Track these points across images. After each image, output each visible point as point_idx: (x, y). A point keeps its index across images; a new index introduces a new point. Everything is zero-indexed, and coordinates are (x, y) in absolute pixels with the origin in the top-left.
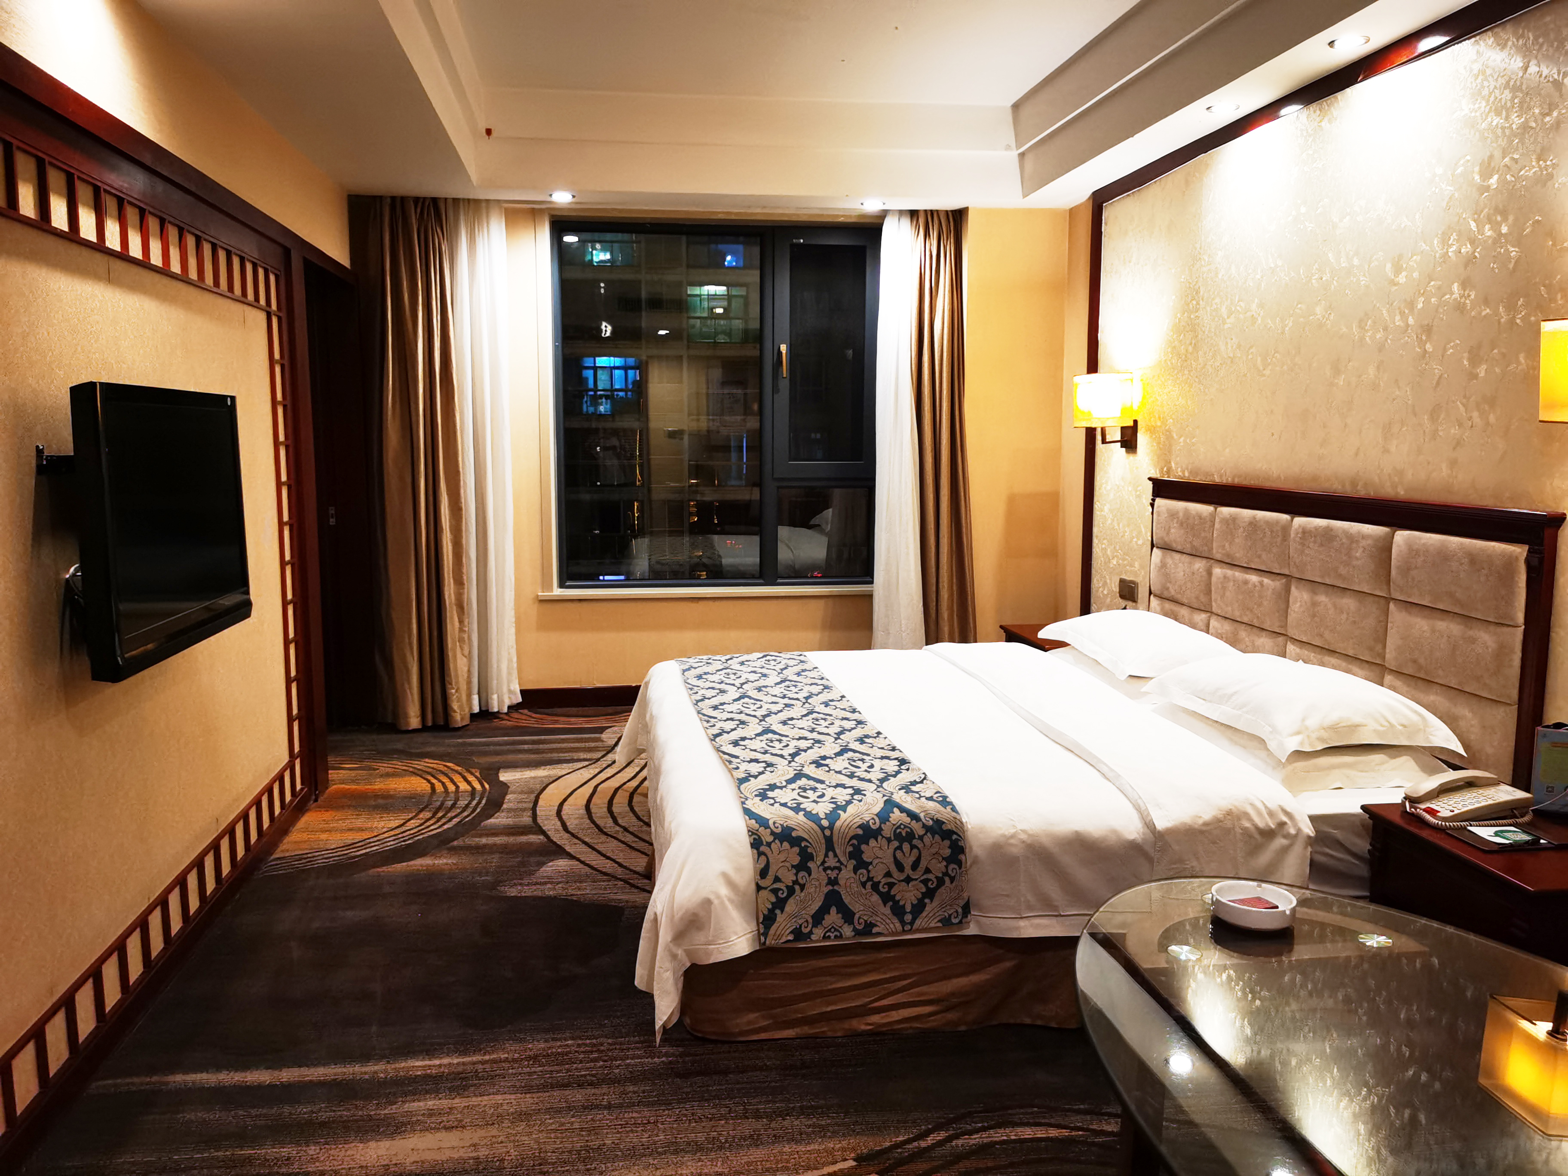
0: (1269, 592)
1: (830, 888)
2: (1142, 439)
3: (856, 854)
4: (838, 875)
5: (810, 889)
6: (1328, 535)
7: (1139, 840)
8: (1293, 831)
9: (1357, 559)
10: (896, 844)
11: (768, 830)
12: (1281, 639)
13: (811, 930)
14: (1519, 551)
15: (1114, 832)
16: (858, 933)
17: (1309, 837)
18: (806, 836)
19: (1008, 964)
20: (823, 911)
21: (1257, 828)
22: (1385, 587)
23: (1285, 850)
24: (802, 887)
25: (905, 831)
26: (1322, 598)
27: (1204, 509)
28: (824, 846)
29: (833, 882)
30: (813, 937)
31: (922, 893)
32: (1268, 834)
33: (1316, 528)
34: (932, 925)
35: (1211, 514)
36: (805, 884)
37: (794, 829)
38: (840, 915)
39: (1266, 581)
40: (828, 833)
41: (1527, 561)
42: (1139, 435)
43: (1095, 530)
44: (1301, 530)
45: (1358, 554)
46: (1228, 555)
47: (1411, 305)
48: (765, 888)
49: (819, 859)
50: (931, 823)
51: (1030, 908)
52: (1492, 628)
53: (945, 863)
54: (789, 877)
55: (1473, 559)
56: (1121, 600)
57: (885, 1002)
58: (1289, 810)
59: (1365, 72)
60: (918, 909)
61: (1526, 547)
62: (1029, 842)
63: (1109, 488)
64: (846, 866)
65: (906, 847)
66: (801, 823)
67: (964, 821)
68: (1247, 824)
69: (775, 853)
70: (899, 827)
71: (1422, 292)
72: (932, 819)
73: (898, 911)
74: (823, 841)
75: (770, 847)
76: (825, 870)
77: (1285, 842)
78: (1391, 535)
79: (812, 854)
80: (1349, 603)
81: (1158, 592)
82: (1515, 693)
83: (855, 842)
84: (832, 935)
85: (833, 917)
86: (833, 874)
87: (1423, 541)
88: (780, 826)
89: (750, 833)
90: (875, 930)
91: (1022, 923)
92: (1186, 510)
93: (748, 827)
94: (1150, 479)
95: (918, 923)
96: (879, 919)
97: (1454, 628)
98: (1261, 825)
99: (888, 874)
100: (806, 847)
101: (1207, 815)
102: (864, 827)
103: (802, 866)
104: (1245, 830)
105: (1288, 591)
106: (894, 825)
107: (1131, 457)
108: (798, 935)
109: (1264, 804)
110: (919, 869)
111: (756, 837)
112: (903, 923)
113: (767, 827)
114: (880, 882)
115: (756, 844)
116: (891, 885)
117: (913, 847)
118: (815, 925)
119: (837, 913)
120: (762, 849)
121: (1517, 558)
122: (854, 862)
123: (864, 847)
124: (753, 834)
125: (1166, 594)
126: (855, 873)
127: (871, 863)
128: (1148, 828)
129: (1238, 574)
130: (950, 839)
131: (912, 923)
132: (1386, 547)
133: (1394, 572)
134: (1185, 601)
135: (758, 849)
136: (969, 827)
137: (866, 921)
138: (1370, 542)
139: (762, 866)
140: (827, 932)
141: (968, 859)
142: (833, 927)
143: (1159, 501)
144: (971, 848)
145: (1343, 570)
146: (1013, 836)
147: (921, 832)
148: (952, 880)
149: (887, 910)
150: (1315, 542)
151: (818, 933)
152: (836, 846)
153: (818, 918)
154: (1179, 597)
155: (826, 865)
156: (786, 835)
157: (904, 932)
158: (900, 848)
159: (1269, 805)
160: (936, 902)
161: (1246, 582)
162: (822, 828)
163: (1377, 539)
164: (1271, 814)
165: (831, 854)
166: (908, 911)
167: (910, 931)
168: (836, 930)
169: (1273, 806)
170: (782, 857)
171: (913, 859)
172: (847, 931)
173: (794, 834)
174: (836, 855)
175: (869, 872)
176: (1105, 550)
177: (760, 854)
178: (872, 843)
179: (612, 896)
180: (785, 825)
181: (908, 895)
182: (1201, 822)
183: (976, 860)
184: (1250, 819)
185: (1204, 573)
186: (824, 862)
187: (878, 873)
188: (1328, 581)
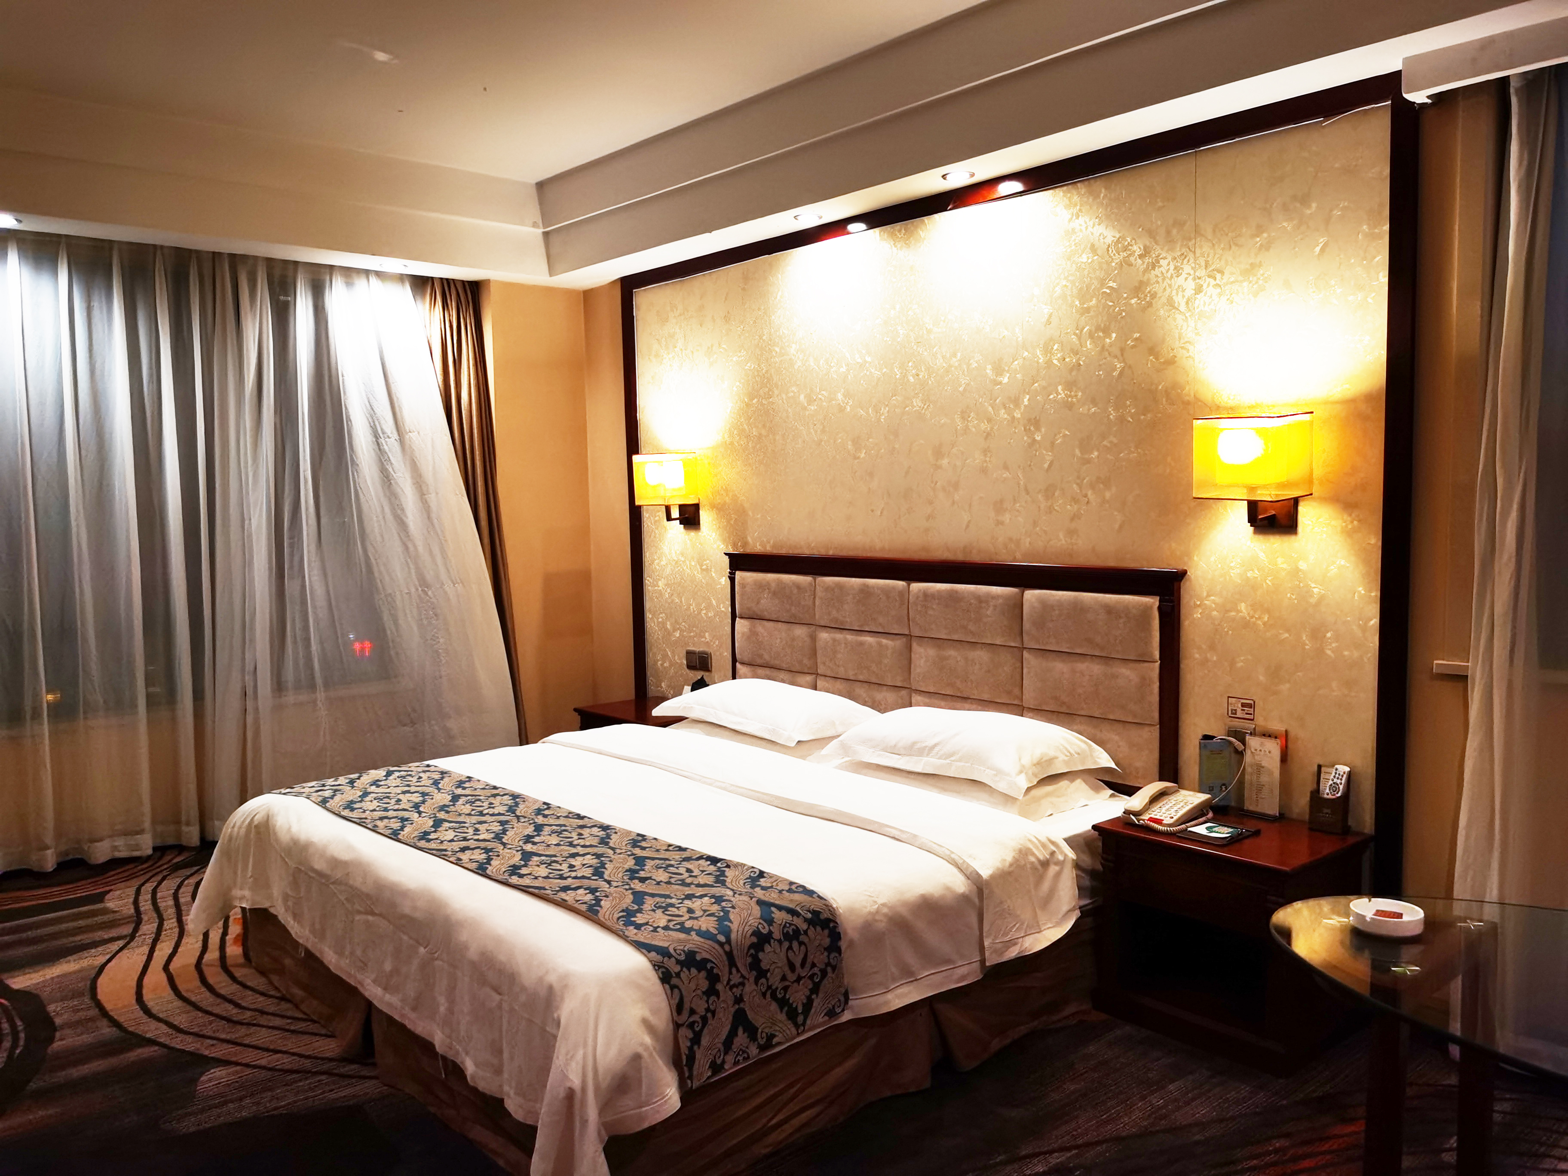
0: (889, 652)
1: (737, 1007)
2: (705, 516)
3: (755, 964)
4: (742, 990)
5: (720, 1014)
6: (953, 597)
7: (967, 892)
8: (1061, 858)
9: (988, 616)
10: (786, 944)
11: (673, 959)
12: (904, 693)
13: (724, 1058)
14: (1152, 602)
15: (948, 888)
16: (762, 1048)
17: (1073, 860)
18: (708, 956)
19: (873, 1041)
20: (733, 1034)
21: (1039, 861)
22: (1018, 639)
23: (1058, 875)
24: (714, 1013)
25: (791, 928)
26: (952, 653)
27: (803, 580)
28: (727, 963)
29: (739, 1000)
30: (726, 1067)
31: (810, 990)
32: (1045, 864)
33: (939, 591)
34: (821, 1020)
35: (810, 584)
36: (715, 1010)
37: (697, 952)
38: (746, 1034)
39: (884, 641)
40: (727, 948)
41: (1159, 608)
42: (701, 512)
43: (648, 605)
44: (921, 595)
45: (989, 613)
46: (836, 620)
47: (1017, 402)
48: (682, 1025)
49: (725, 980)
50: (809, 915)
51: (894, 980)
52: (1132, 665)
53: (826, 954)
54: (701, 1006)
55: (1109, 610)
56: (688, 671)
57: (780, 1117)
58: (1053, 839)
59: (955, 202)
60: (808, 1006)
61: (1158, 598)
62: (890, 914)
63: (663, 563)
64: (748, 980)
65: (795, 944)
66: (699, 943)
67: (834, 906)
68: (1032, 859)
69: (686, 982)
70: (785, 926)
71: (1027, 390)
72: (809, 911)
73: (792, 1015)
74: (725, 958)
75: (680, 978)
76: (731, 989)
77: (1057, 868)
78: (1020, 594)
79: (718, 974)
80: (981, 655)
81: (746, 659)
82: (1156, 715)
83: (752, 951)
84: (741, 1058)
85: (741, 1038)
86: (737, 991)
87: (1057, 598)
88: (682, 953)
89: (657, 968)
90: (775, 1041)
91: (889, 996)
92: (780, 582)
93: (651, 961)
94: (726, 554)
95: (808, 1022)
96: (778, 1028)
97: (1096, 669)
98: (1041, 858)
99: (784, 978)
100: (712, 968)
101: (1009, 857)
102: (756, 933)
103: (711, 992)
104: (1032, 863)
105: (910, 649)
106: (780, 925)
107: (692, 534)
108: (716, 1068)
109: (1037, 839)
110: (807, 965)
111: (664, 970)
112: (797, 1026)
113: (670, 956)
114: (777, 988)
115: (666, 978)
116: (786, 989)
117: (801, 943)
118: (726, 1053)
119: (744, 1033)
120: (675, 981)
121: (1151, 607)
122: (754, 973)
123: (761, 955)
124: (660, 967)
125: (759, 661)
126: (756, 984)
127: (768, 970)
128: (968, 878)
129: (850, 637)
130: (828, 927)
131: (804, 1024)
132: (1019, 605)
133: (1027, 625)
134: (784, 666)
135: (668, 983)
136: (841, 911)
137: (767, 1034)
138: (1001, 601)
139: (677, 1001)
140: (737, 1056)
141: (843, 944)
142: (741, 1050)
143: (739, 575)
144: (846, 933)
145: (971, 627)
146: (877, 912)
147: (804, 926)
148: (834, 968)
149: (782, 1017)
150: (938, 604)
151: (730, 1058)
152: (737, 960)
153: (728, 1044)
154: (777, 662)
155: (732, 983)
156: (690, 960)
157: (798, 1034)
158: (790, 948)
159: (1040, 838)
160: (821, 995)
161: (861, 644)
162: (721, 944)
163: (1007, 598)
164: (1044, 846)
165: (734, 970)
166: (800, 1012)
167: (804, 1032)
168: (744, 1052)
169: (1044, 840)
170: (693, 986)
171: (802, 956)
172: (753, 1051)
173: (698, 958)
174: (738, 971)
175: (767, 980)
176: (664, 624)
177: (673, 987)
178: (767, 948)
179: (333, 1096)
180: (686, 949)
181: (798, 996)
182: (1007, 864)
183: (851, 943)
184: (1033, 854)
185: (807, 639)
186: (729, 980)
187: (775, 980)
188: (955, 637)
